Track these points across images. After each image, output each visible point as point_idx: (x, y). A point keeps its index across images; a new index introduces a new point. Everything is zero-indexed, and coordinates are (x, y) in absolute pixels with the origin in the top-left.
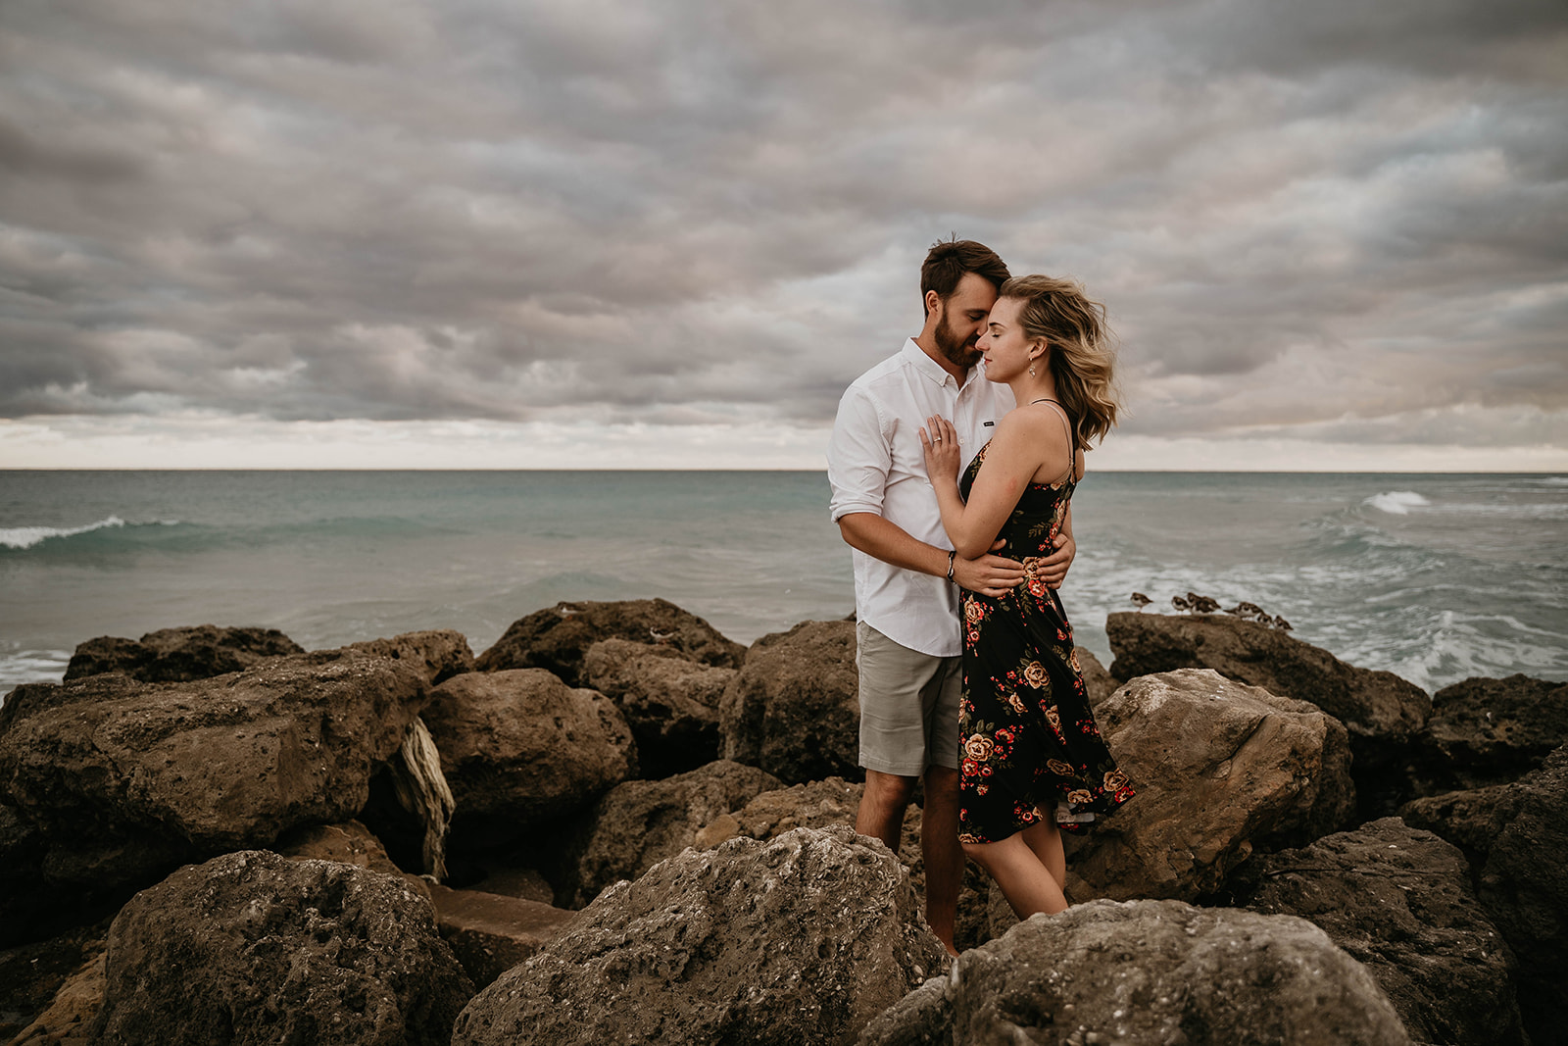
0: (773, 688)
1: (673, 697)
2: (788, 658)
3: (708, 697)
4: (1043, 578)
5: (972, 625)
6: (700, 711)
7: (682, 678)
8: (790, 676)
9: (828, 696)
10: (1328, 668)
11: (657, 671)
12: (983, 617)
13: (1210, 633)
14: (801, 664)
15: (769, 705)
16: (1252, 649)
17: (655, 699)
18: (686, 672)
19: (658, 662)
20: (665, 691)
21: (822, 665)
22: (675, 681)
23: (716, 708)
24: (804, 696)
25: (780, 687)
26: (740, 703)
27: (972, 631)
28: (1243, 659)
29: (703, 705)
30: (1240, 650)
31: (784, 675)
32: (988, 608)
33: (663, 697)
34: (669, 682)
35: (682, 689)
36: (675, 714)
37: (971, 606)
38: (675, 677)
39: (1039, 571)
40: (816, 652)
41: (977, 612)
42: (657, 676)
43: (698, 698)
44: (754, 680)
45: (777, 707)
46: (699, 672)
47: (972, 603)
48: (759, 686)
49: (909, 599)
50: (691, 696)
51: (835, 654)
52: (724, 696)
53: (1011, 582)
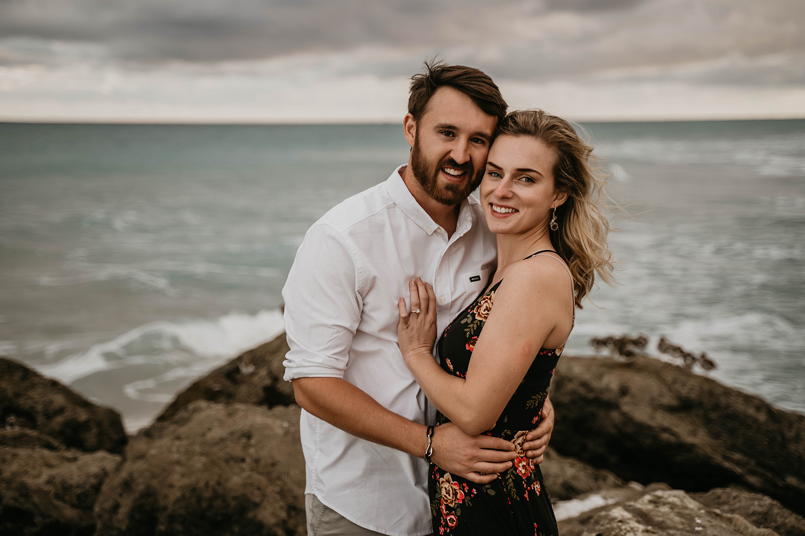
0: (166, 496)
1: (36, 499)
2: (183, 458)
3: (79, 497)
4: (530, 453)
5: (448, 508)
6: (69, 513)
7: (46, 474)
8: (186, 481)
9: (233, 504)
10: (762, 417)
11: (14, 467)
12: (463, 500)
13: (636, 381)
14: (199, 465)
15: (162, 517)
16: (679, 398)
17: (11, 502)
18: (49, 466)
19: (15, 455)
20: (24, 491)
21: (222, 464)
22: (38, 479)
23: (90, 508)
24: (204, 505)
25: (175, 494)
26: (123, 512)
27: (448, 515)
28: (671, 410)
29: (74, 506)
30: (668, 400)
31: (178, 479)
32: (470, 491)
33: (22, 500)
34: (30, 481)
35: (46, 488)
36: (38, 519)
37: (446, 485)
38: (36, 472)
39: (526, 445)
40: (215, 449)
41: (455, 494)
42: (15, 474)
43: (67, 498)
44: (141, 488)
45: (172, 519)
46: (66, 464)
47: (448, 481)
48: (149, 493)
49: (370, 471)
50: (58, 496)
51: (237, 451)
52: (101, 498)
53: (500, 467)
